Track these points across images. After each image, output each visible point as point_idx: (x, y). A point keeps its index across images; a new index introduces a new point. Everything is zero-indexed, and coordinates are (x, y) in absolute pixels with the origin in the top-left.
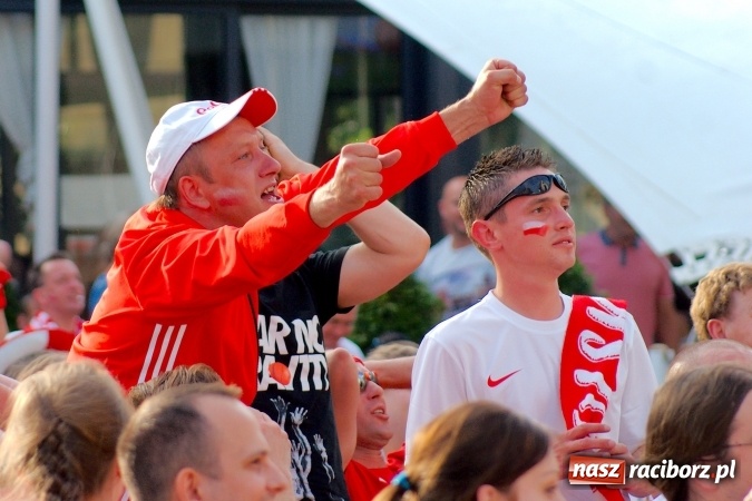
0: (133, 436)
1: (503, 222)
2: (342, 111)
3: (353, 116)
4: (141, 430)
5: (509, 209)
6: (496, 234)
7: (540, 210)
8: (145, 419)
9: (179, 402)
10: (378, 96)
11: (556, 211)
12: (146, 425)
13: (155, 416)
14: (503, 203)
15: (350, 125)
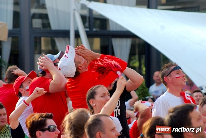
0: (88, 125)
1: (171, 76)
2: (133, 58)
3: (135, 59)
4: (89, 124)
5: (172, 73)
6: (170, 79)
7: (178, 73)
8: (90, 122)
9: (97, 118)
10: (140, 55)
11: (181, 73)
12: (90, 123)
13: (92, 121)
14: (170, 72)
15: (135, 61)
